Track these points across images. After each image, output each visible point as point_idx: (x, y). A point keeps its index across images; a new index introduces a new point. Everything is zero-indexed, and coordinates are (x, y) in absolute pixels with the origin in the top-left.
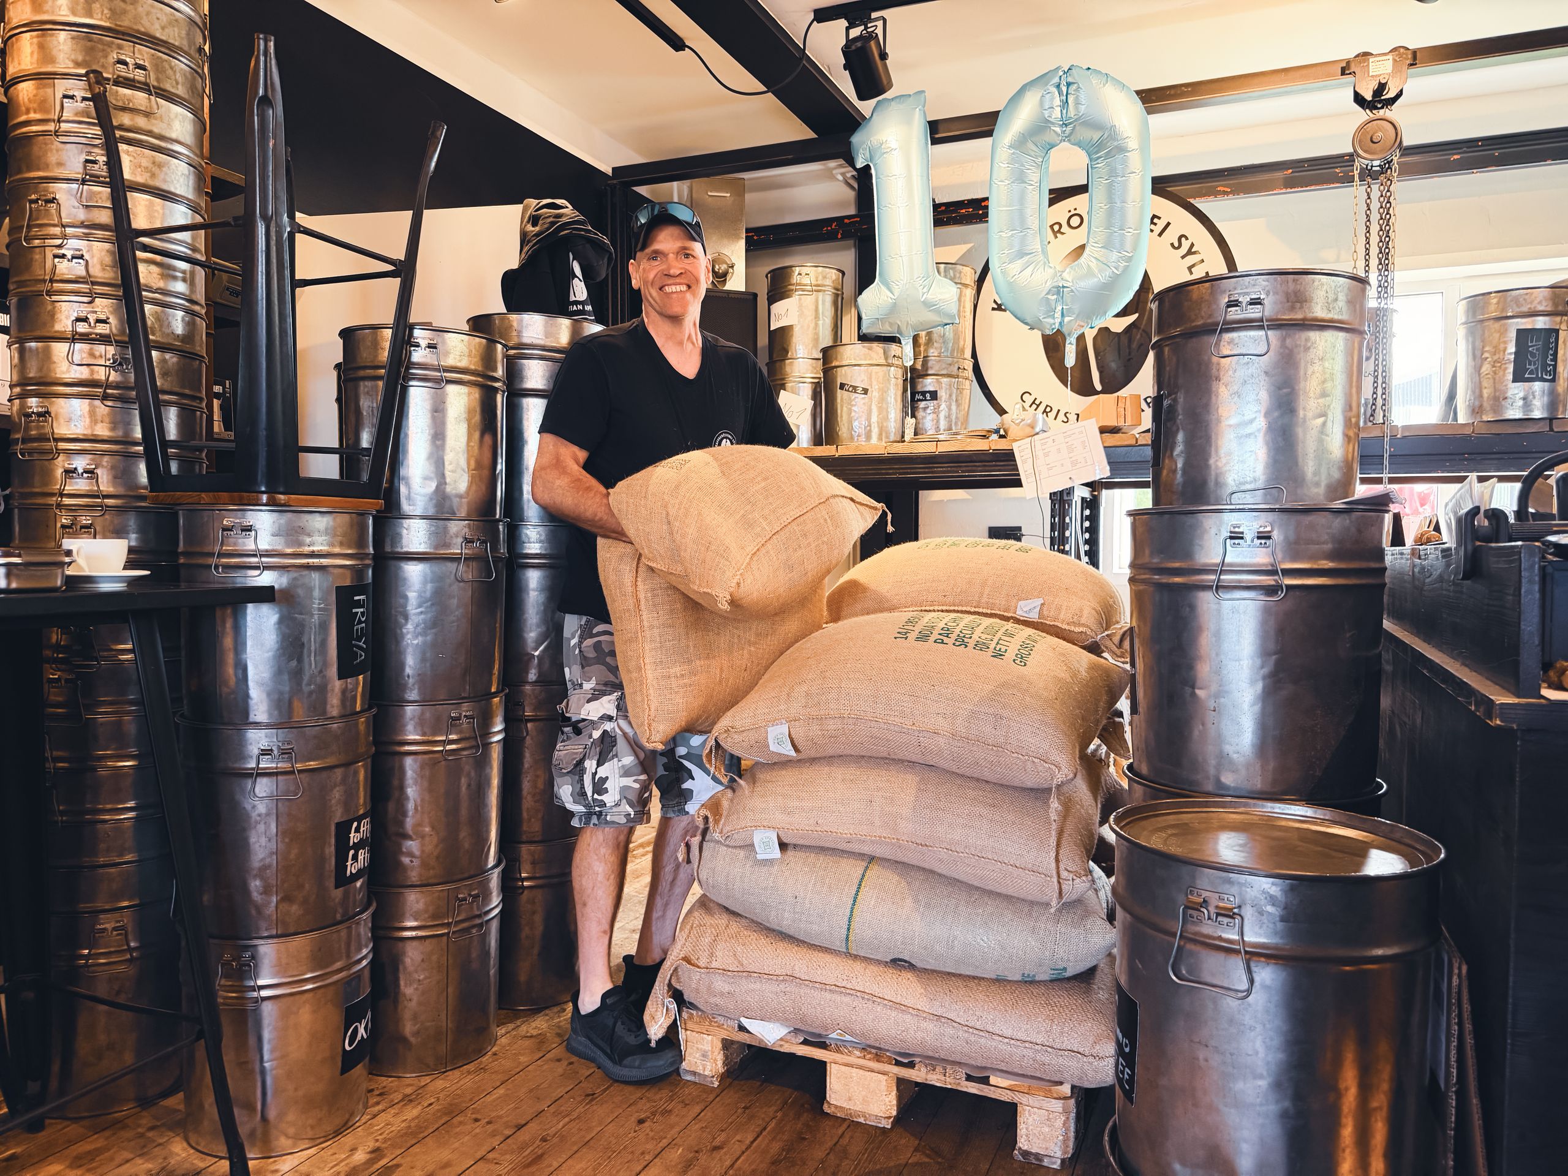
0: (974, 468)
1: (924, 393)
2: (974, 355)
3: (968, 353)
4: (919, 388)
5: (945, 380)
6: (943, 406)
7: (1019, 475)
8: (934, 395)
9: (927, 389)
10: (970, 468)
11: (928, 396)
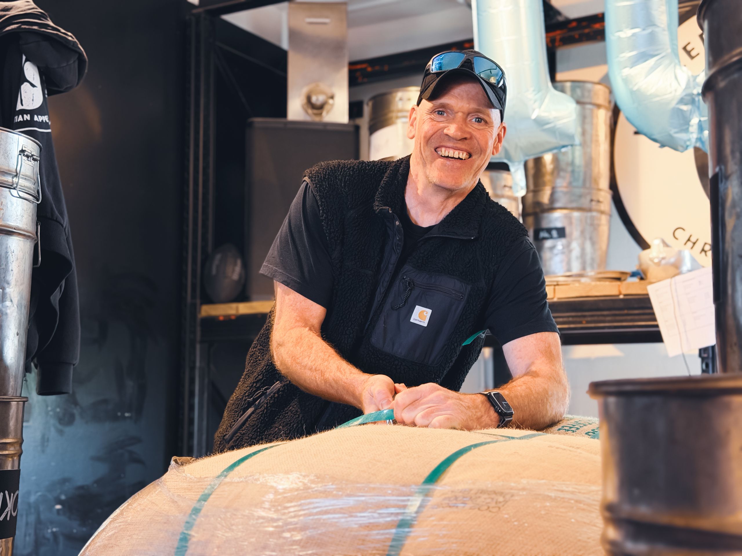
0: (601, 318)
1: (549, 230)
2: (613, 186)
3: (604, 183)
4: (545, 224)
5: (576, 214)
6: (575, 246)
7: (657, 326)
8: (562, 233)
9: (552, 225)
10: (596, 318)
11: (554, 233)
